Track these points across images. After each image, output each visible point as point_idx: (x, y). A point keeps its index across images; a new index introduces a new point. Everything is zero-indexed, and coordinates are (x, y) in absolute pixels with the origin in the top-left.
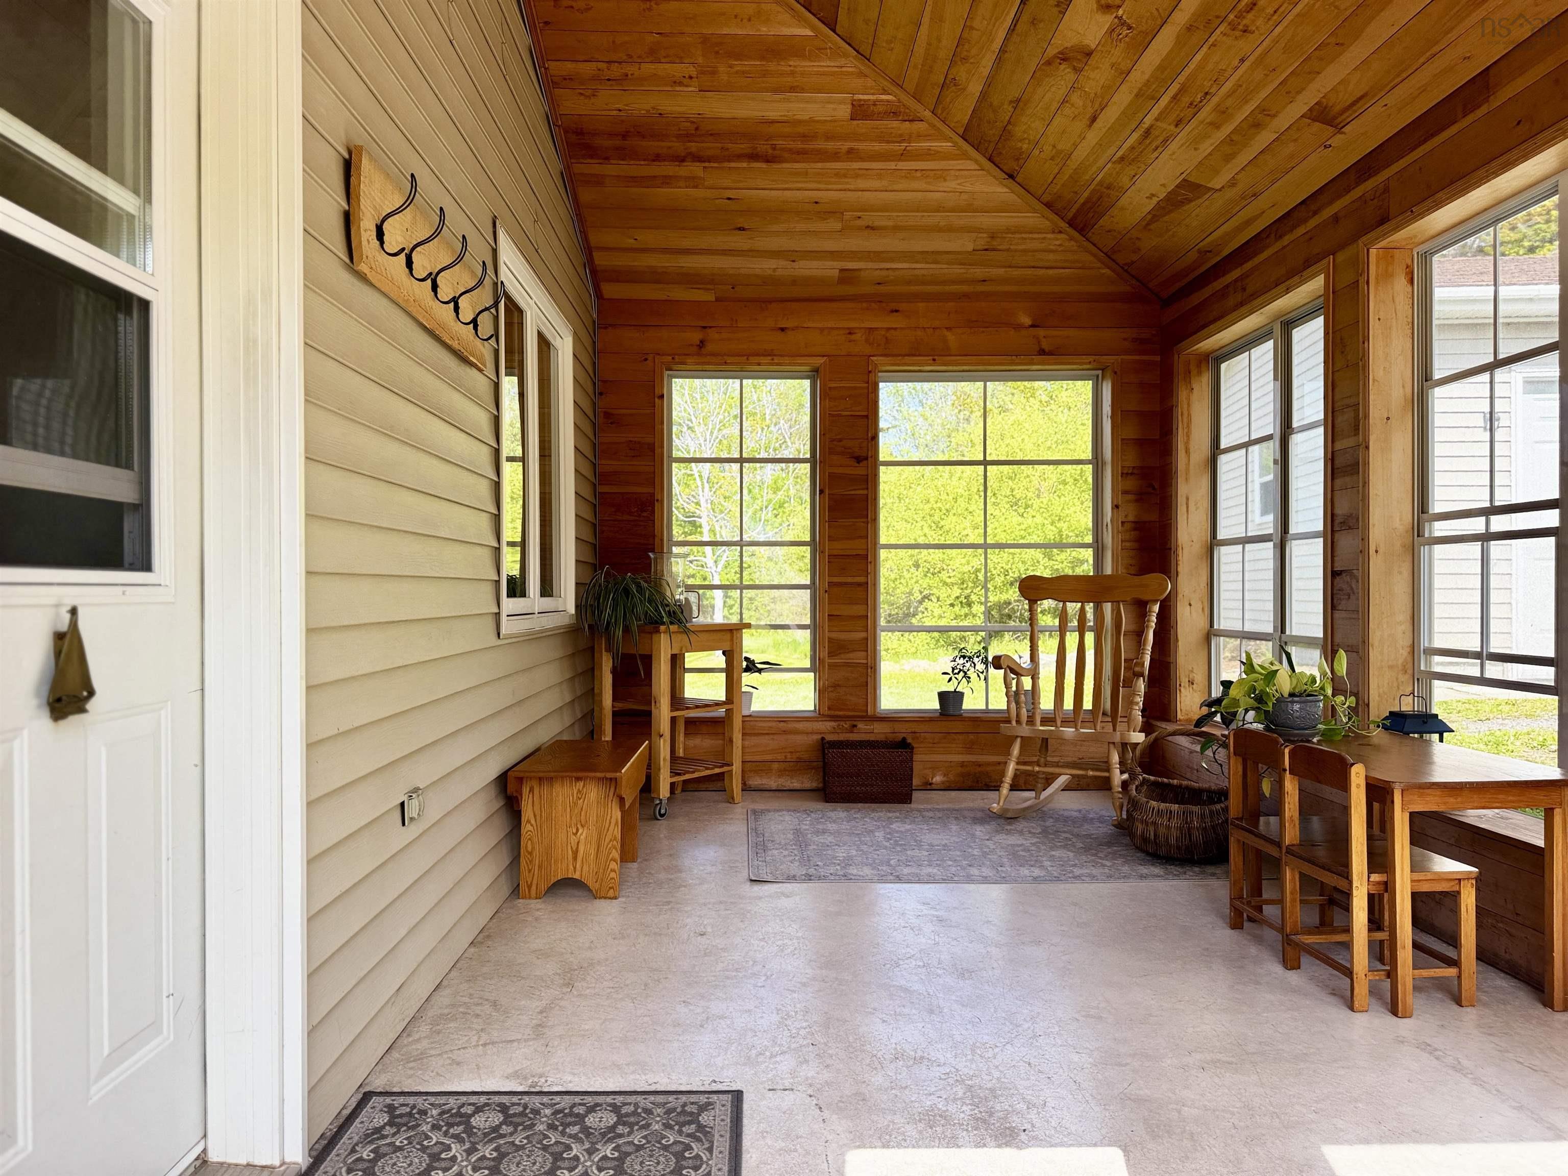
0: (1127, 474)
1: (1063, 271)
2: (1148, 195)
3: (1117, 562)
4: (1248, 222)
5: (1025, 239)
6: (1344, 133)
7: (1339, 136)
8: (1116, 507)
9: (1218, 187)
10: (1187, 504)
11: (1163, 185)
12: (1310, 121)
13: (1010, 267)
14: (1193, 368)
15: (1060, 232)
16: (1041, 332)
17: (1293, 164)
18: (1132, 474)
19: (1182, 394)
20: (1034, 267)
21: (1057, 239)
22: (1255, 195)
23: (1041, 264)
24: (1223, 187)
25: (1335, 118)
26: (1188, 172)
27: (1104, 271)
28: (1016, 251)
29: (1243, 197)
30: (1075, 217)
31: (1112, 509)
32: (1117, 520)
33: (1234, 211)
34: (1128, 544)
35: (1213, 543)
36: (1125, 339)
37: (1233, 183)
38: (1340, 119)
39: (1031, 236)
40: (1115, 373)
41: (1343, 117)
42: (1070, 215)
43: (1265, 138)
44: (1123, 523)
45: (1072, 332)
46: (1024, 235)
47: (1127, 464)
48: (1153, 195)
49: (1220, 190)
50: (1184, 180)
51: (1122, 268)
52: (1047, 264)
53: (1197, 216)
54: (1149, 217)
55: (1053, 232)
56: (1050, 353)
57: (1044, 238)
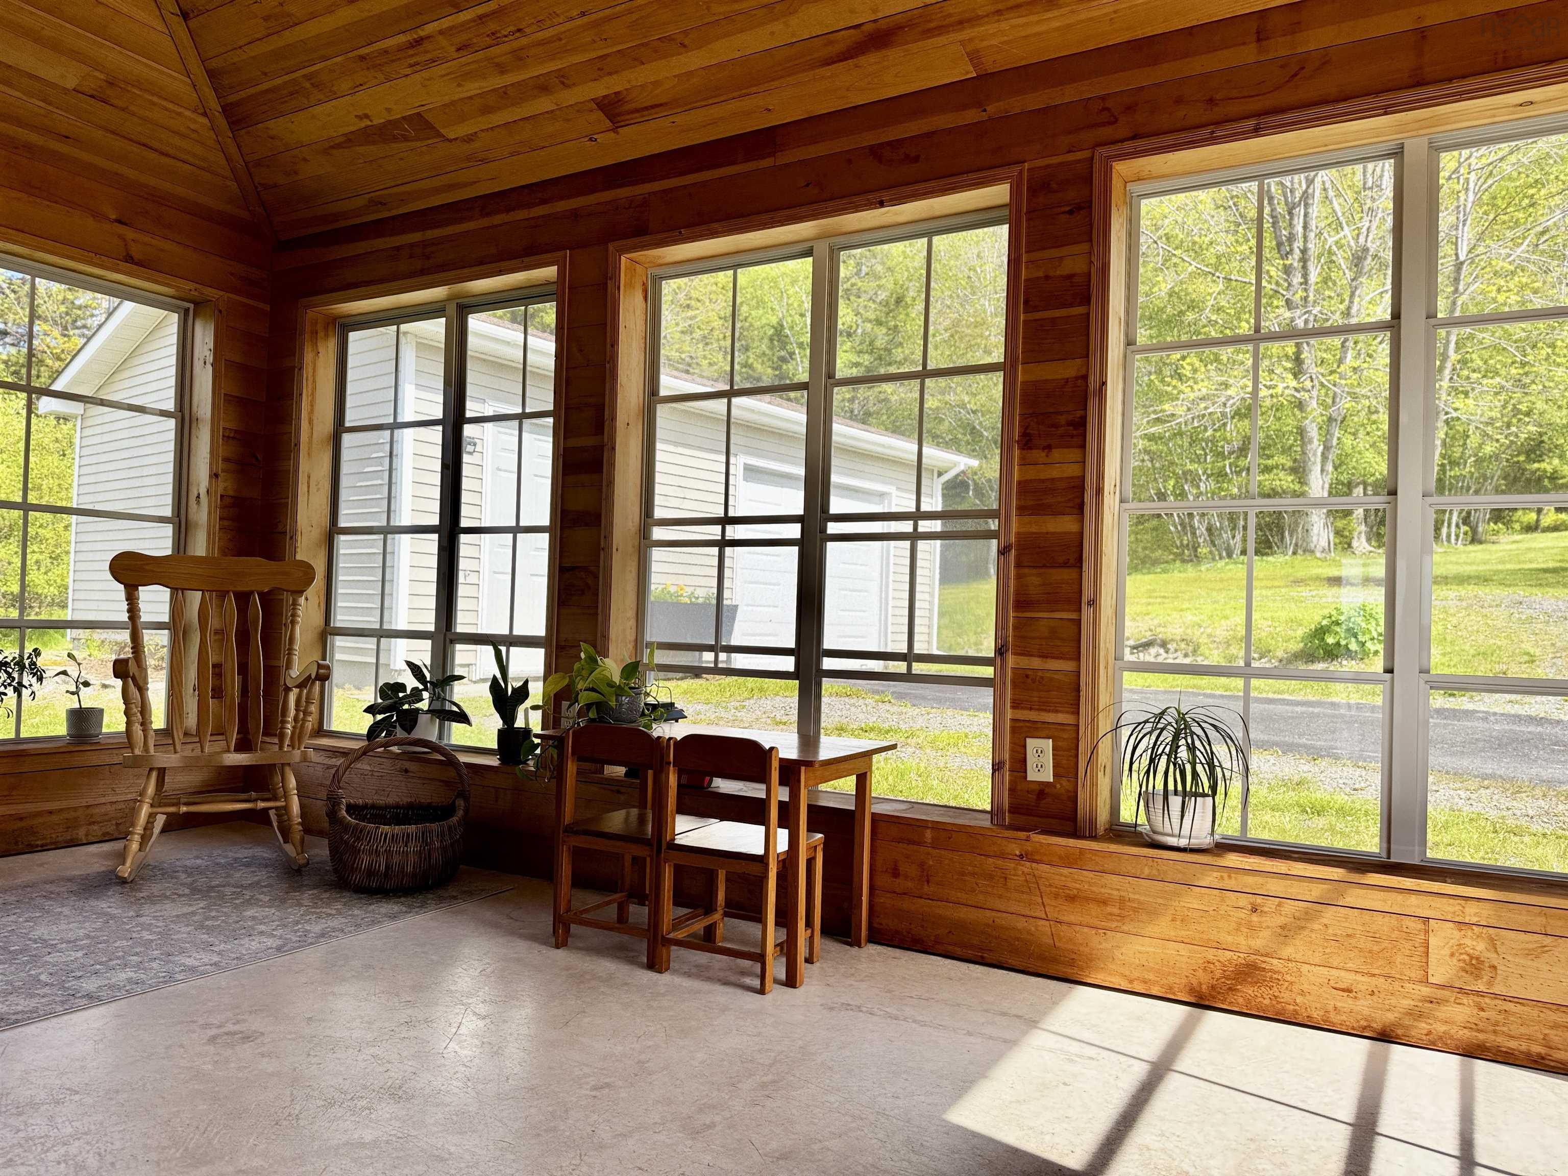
0: (228, 437)
1: (179, 164)
2: (360, 113)
3: (214, 543)
4: (452, 187)
5: (154, 104)
6: (618, 133)
7: (612, 134)
8: (214, 476)
9: (452, 136)
10: (308, 483)
11: (388, 110)
12: (595, 106)
13: (113, 133)
14: (319, 327)
15: (205, 114)
16: (130, 234)
17: (546, 144)
18: (233, 438)
19: (308, 356)
20: (144, 145)
21: (195, 122)
22: (485, 161)
23: (155, 144)
24: (456, 139)
25: (621, 114)
26: (431, 106)
27: (229, 183)
28: (134, 114)
29: (468, 159)
30: (238, 104)
31: (210, 477)
32: (216, 492)
33: (448, 170)
34: (226, 523)
35: (333, 530)
36: (232, 274)
37: (469, 139)
38: (622, 118)
39: (164, 103)
40: (220, 311)
41: (627, 117)
42: (233, 98)
43: (544, 104)
44: (222, 496)
45: (168, 246)
46: (155, 99)
47: (228, 425)
48: (367, 116)
49: (450, 141)
50: (419, 114)
51: (256, 187)
52: (165, 149)
53: (401, 159)
54: (342, 139)
55: (195, 111)
56: (140, 264)
57: (179, 114)
